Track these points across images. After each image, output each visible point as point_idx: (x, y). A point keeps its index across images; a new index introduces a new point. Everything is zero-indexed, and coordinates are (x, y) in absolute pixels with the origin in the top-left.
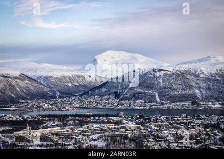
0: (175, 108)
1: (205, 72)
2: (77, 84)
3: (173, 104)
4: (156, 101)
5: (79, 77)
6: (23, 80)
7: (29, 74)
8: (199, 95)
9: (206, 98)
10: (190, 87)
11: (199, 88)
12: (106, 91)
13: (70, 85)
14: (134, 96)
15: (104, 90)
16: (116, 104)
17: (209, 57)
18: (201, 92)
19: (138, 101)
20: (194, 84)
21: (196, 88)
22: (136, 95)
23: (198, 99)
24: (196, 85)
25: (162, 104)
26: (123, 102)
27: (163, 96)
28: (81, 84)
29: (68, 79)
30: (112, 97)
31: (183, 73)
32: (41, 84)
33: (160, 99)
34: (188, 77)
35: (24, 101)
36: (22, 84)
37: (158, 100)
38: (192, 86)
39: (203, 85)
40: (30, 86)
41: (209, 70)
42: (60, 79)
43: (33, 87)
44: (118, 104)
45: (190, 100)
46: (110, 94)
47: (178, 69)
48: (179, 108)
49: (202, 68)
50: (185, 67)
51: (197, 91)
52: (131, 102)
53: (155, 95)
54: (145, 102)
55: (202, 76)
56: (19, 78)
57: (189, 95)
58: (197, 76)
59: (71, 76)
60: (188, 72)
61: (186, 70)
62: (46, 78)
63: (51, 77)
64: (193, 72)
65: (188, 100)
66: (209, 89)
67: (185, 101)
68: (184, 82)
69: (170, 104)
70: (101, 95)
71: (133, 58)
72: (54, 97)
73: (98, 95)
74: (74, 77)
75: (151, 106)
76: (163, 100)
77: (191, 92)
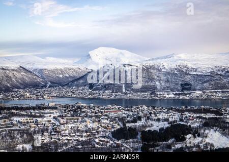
0: (135, 98)
1: (166, 67)
2: (68, 76)
3: (134, 94)
4: (122, 92)
5: (70, 69)
6: (19, 72)
7: (28, 67)
8: (158, 86)
9: (163, 89)
10: (152, 80)
11: (160, 80)
12: (83, 83)
13: (61, 76)
14: (105, 87)
15: (81, 81)
16: (88, 94)
17: (173, 54)
18: (161, 83)
19: (107, 92)
20: (156, 77)
21: (157, 80)
22: (106, 86)
23: (157, 89)
24: (158, 78)
25: (126, 94)
26: (94, 92)
27: (128, 87)
28: (71, 75)
29: (60, 72)
30: (87, 88)
31: (147, 68)
32: (36, 75)
33: (126, 90)
34: (152, 71)
35: (17, 90)
36: (18, 75)
37: (124, 90)
38: (154, 79)
39: (163, 78)
40: (25, 77)
41: (170, 65)
42: (53, 72)
43: (27, 78)
44: (90, 94)
45: (150, 91)
46: (85, 85)
47: (144, 64)
48: (138, 98)
49: (164, 64)
50: (150, 63)
51: (157, 83)
52: (101, 92)
53: (122, 86)
54: (112, 92)
55: (163, 70)
56: (16, 71)
57: (151, 86)
58: (159, 70)
59: (63, 68)
60: (152, 67)
61: (151, 65)
62: (41, 70)
63: (45, 69)
64: (157, 67)
65: (149, 91)
66: (168, 81)
67: (145, 92)
68: (148, 75)
69: (132, 94)
70: (78, 86)
71: (121, 53)
72: (45, 86)
73: (76, 86)
74: (65, 69)
75: (116, 95)
76: (128, 91)
77: (152, 84)
